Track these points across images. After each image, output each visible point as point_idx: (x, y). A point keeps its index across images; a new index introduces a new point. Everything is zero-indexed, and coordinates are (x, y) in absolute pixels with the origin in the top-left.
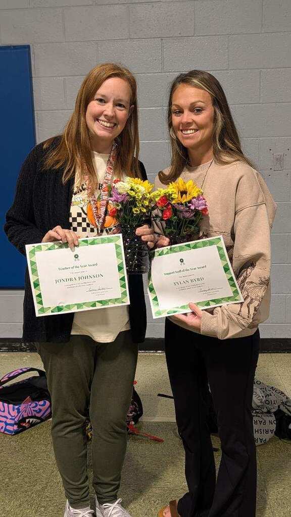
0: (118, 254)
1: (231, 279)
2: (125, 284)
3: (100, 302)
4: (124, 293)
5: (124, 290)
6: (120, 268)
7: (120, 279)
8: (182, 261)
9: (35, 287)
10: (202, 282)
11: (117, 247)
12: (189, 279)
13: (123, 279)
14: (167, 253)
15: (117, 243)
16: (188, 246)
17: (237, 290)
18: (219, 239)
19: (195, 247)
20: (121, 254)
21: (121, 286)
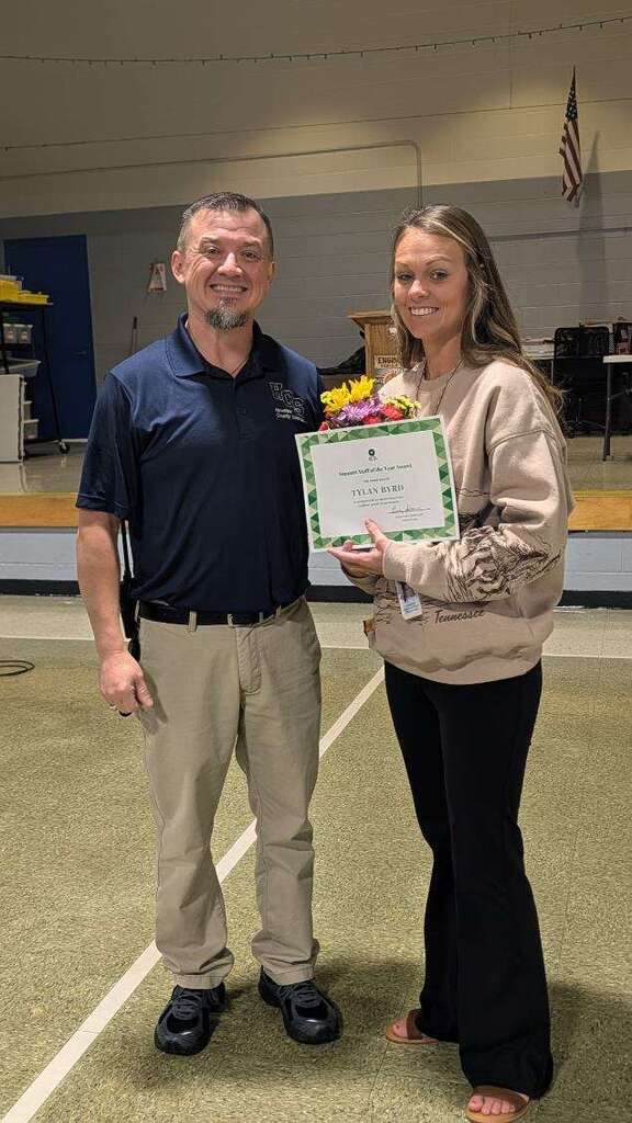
1: (447, 493)
8: (372, 453)
10: (399, 494)
12: (378, 485)
14: (346, 439)
16: (385, 428)
17: (452, 516)
18: (438, 420)
19: (396, 431)
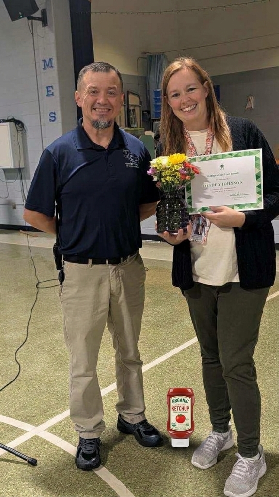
0: (257, 165)
2: (261, 191)
3: (238, 206)
4: (259, 199)
5: (259, 196)
6: (258, 177)
7: (257, 187)
9: (187, 191)
11: (257, 159)
13: (259, 187)
15: (257, 156)
20: (259, 164)
21: (257, 193)
